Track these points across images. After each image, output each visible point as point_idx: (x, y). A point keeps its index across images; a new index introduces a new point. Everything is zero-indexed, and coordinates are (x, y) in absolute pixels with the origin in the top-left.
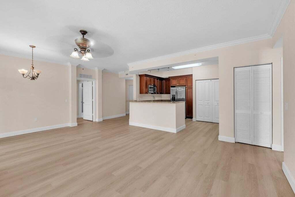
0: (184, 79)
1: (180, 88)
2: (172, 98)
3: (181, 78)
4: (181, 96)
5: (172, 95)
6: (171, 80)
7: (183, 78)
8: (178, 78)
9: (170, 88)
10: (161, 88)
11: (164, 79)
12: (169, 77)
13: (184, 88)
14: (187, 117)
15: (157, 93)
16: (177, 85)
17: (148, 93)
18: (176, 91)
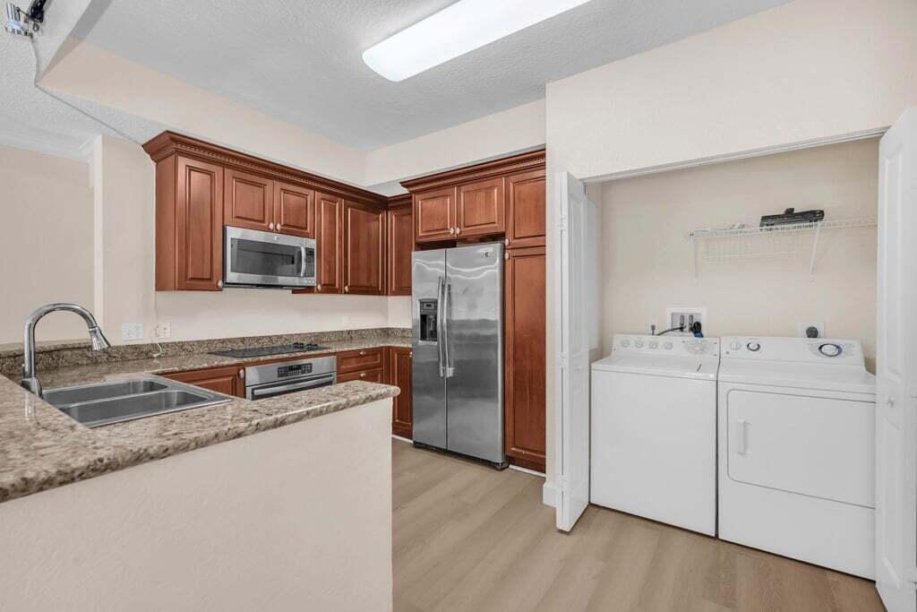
0: (492, 188)
2: (423, 317)
3: (472, 187)
4: (472, 306)
5: (422, 303)
6: (419, 202)
7: (488, 183)
8: (458, 185)
9: (413, 253)
10: (363, 255)
11: (389, 205)
12: (405, 184)
13: (494, 252)
14: (508, 454)
15: (322, 286)
16: (452, 231)
17: (220, 284)
18: (443, 275)
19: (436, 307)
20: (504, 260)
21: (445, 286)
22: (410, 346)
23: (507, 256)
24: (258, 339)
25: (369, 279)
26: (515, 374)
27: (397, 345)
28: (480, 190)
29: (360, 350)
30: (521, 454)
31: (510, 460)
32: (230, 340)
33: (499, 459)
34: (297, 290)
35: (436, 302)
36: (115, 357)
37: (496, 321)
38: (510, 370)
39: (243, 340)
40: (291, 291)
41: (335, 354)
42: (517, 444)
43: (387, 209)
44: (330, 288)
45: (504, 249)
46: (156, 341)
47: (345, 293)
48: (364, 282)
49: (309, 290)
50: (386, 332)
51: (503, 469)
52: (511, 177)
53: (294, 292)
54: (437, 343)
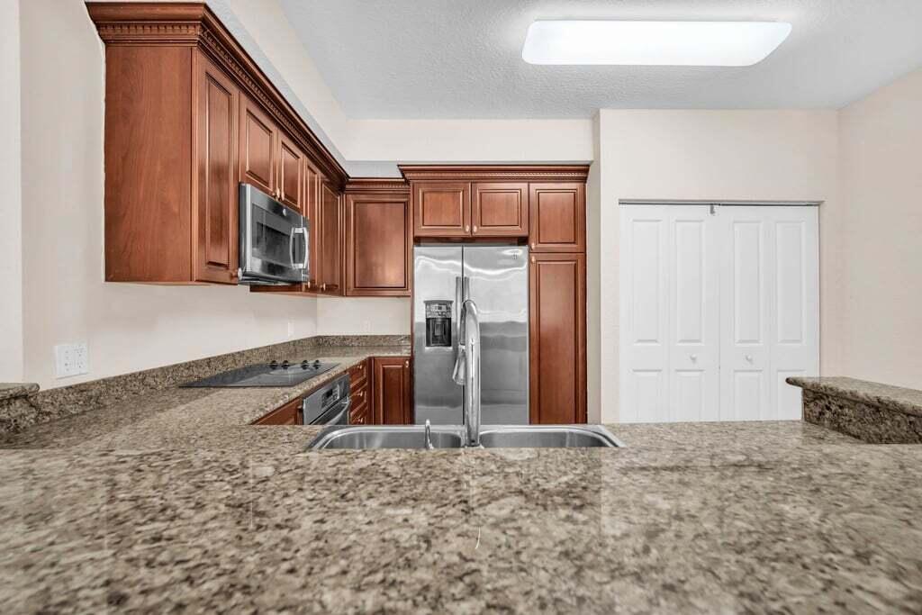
5: (429, 303)
8: (474, 181)
11: (347, 187)
12: (404, 167)
15: (311, 282)
16: (468, 229)
17: (239, 273)
18: (460, 274)
19: (449, 309)
20: (530, 263)
21: (464, 287)
26: (539, 371)
32: (197, 364)
35: (449, 303)
36: (48, 414)
37: (524, 324)
38: (535, 368)
39: (209, 361)
40: (249, 287)
41: (346, 372)
43: (343, 192)
45: (531, 253)
50: (318, 341)
54: (451, 348)
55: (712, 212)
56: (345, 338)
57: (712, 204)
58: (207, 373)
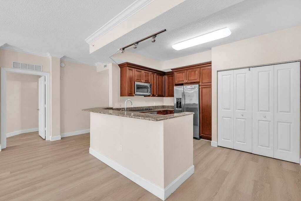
0: (196, 71)
1: (189, 87)
2: (177, 102)
3: (190, 70)
4: (191, 100)
5: (177, 99)
6: (176, 74)
7: (195, 70)
8: (187, 70)
9: (174, 87)
10: (160, 87)
11: (166, 74)
12: (172, 69)
13: (197, 86)
14: (201, 136)
15: (152, 95)
16: (185, 81)
17: (134, 95)
18: (183, 92)
19: (181, 100)
20: (199, 88)
21: (184, 95)
22: (173, 110)
23: (200, 88)
24: (138, 107)
25: (161, 93)
26: (202, 116)
27: (169, 109)
28: (193, 71)
29: (161, 111)
30: (204, 135)
31: (201, 137)
33: (198, 137)
34: (145, 96)
35: (181, 99)
37: (197, 104)
38: (201, 115)
41: (156, 111)
42: (203, 133)
43: (165, 75)
44: (153, 96)
45: (199, 86)
46: (121, 107)
47: (157, 96)
48: (160, 94)
49: (149, 96)
50: (163, 107)
51: (199, 140)
52: (201, 68)
53: (144, 96)
54: (181, 109)
55: (249, 70)
56: (168, 106)
57: (249, 67)
58: (135, 109)
